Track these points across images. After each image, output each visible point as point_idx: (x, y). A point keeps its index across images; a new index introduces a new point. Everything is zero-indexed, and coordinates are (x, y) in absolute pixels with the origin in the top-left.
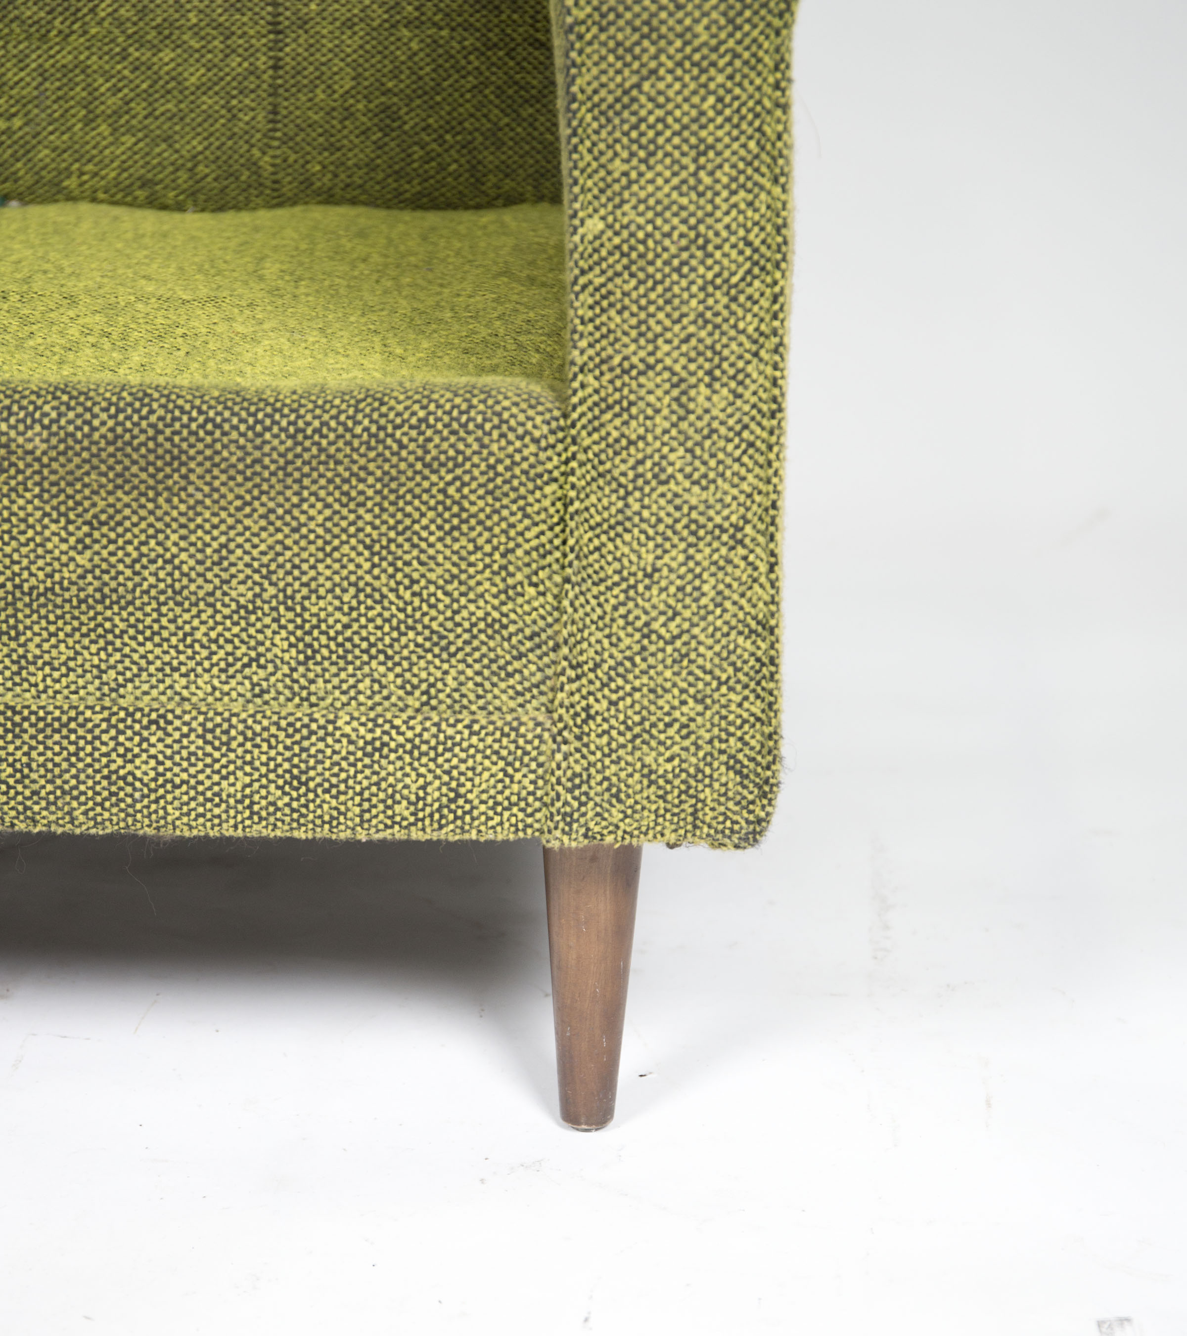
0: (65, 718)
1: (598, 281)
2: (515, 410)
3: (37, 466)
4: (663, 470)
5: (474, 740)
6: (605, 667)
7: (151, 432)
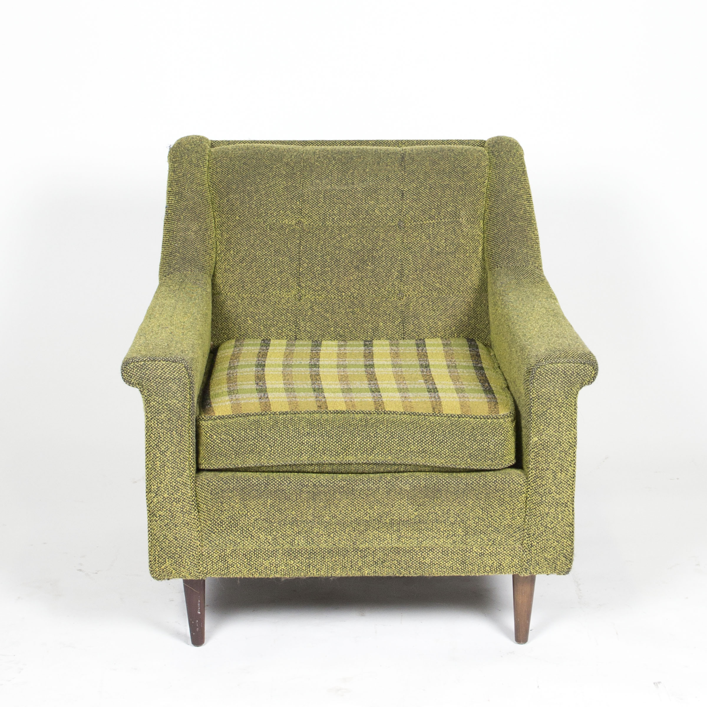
0: (410, 550)
1: (536, 451)
2: (516, 478)
3: (407, 493)
4: (550, 491)
5: (505, 552)
6: (536, 535)
7: (434, 485)
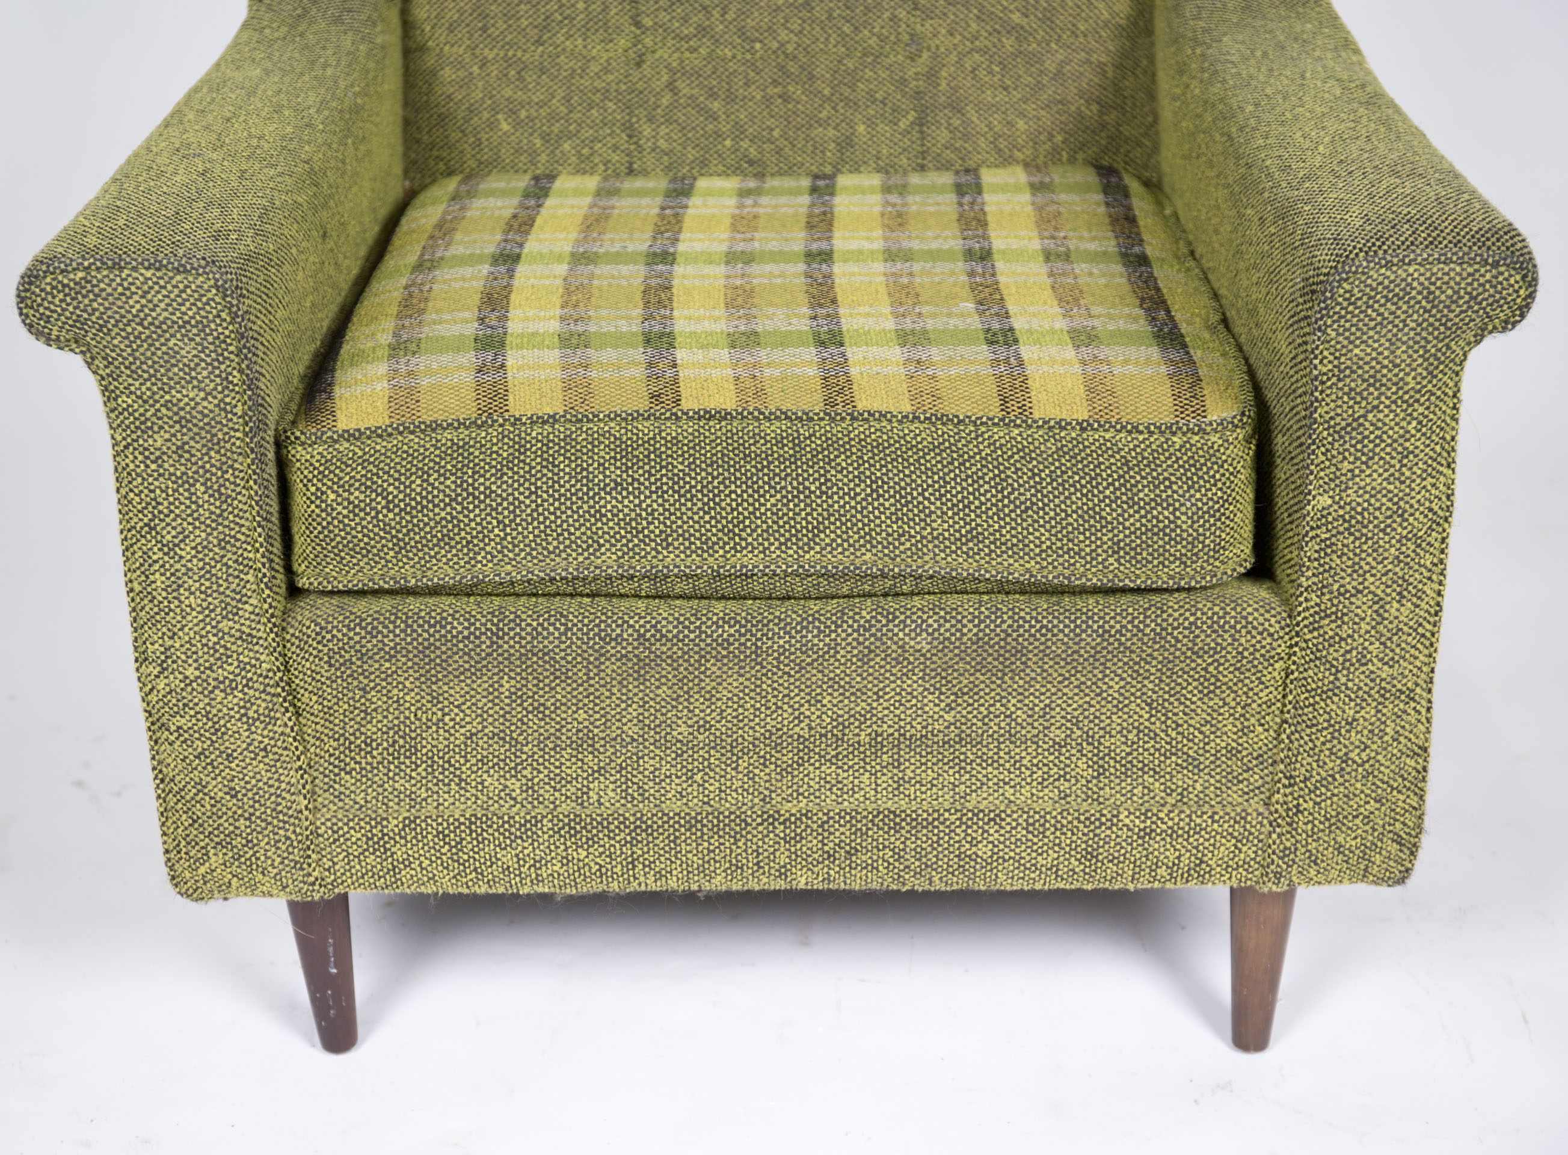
0: (930, 819)
1: (1323, 536)
2: (1256, 614)
3: (922, 659)
4: (1364, 657)
5: (1215, 826)
6: (1313, 780)
7: (1003, 635)
